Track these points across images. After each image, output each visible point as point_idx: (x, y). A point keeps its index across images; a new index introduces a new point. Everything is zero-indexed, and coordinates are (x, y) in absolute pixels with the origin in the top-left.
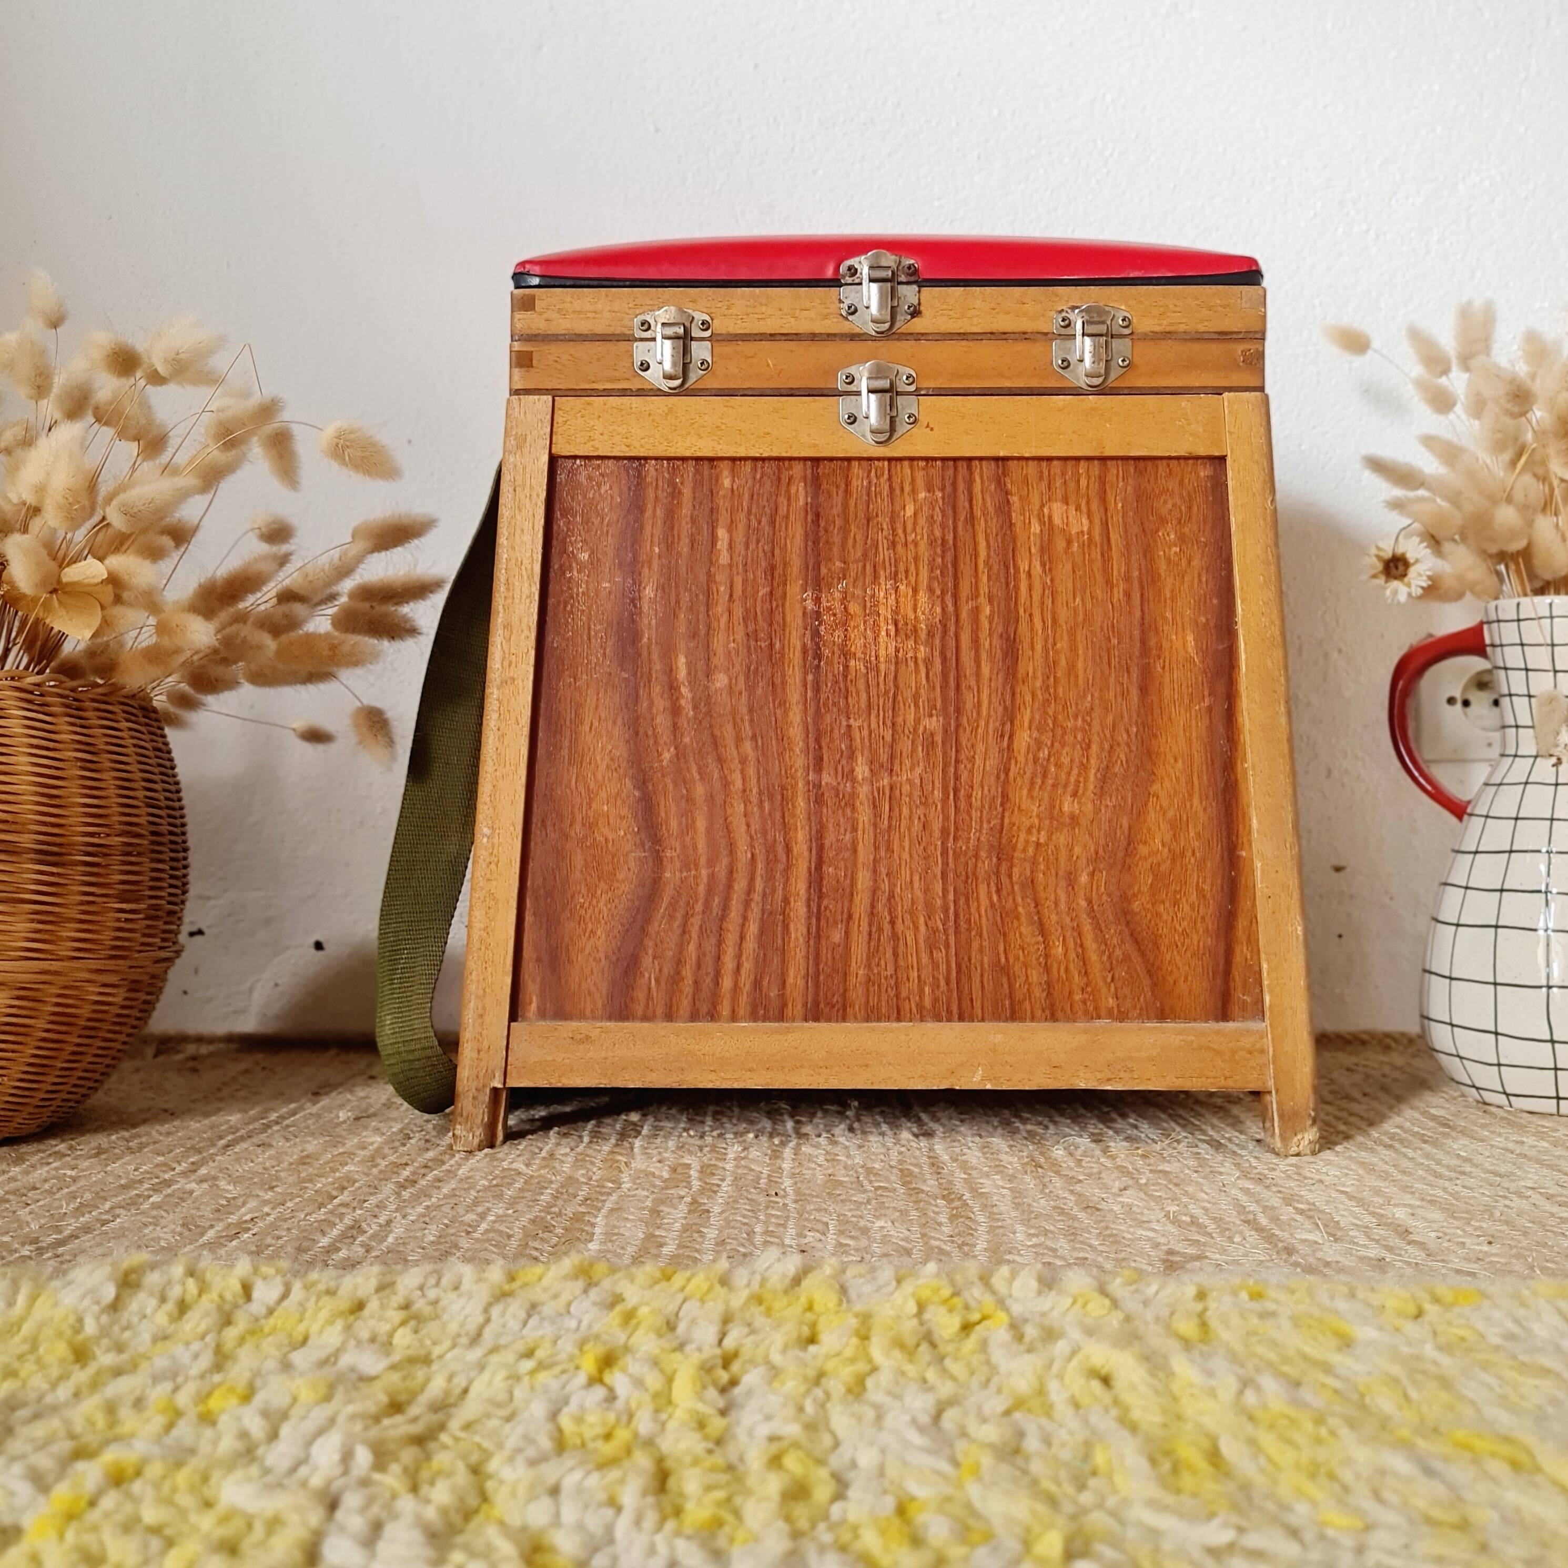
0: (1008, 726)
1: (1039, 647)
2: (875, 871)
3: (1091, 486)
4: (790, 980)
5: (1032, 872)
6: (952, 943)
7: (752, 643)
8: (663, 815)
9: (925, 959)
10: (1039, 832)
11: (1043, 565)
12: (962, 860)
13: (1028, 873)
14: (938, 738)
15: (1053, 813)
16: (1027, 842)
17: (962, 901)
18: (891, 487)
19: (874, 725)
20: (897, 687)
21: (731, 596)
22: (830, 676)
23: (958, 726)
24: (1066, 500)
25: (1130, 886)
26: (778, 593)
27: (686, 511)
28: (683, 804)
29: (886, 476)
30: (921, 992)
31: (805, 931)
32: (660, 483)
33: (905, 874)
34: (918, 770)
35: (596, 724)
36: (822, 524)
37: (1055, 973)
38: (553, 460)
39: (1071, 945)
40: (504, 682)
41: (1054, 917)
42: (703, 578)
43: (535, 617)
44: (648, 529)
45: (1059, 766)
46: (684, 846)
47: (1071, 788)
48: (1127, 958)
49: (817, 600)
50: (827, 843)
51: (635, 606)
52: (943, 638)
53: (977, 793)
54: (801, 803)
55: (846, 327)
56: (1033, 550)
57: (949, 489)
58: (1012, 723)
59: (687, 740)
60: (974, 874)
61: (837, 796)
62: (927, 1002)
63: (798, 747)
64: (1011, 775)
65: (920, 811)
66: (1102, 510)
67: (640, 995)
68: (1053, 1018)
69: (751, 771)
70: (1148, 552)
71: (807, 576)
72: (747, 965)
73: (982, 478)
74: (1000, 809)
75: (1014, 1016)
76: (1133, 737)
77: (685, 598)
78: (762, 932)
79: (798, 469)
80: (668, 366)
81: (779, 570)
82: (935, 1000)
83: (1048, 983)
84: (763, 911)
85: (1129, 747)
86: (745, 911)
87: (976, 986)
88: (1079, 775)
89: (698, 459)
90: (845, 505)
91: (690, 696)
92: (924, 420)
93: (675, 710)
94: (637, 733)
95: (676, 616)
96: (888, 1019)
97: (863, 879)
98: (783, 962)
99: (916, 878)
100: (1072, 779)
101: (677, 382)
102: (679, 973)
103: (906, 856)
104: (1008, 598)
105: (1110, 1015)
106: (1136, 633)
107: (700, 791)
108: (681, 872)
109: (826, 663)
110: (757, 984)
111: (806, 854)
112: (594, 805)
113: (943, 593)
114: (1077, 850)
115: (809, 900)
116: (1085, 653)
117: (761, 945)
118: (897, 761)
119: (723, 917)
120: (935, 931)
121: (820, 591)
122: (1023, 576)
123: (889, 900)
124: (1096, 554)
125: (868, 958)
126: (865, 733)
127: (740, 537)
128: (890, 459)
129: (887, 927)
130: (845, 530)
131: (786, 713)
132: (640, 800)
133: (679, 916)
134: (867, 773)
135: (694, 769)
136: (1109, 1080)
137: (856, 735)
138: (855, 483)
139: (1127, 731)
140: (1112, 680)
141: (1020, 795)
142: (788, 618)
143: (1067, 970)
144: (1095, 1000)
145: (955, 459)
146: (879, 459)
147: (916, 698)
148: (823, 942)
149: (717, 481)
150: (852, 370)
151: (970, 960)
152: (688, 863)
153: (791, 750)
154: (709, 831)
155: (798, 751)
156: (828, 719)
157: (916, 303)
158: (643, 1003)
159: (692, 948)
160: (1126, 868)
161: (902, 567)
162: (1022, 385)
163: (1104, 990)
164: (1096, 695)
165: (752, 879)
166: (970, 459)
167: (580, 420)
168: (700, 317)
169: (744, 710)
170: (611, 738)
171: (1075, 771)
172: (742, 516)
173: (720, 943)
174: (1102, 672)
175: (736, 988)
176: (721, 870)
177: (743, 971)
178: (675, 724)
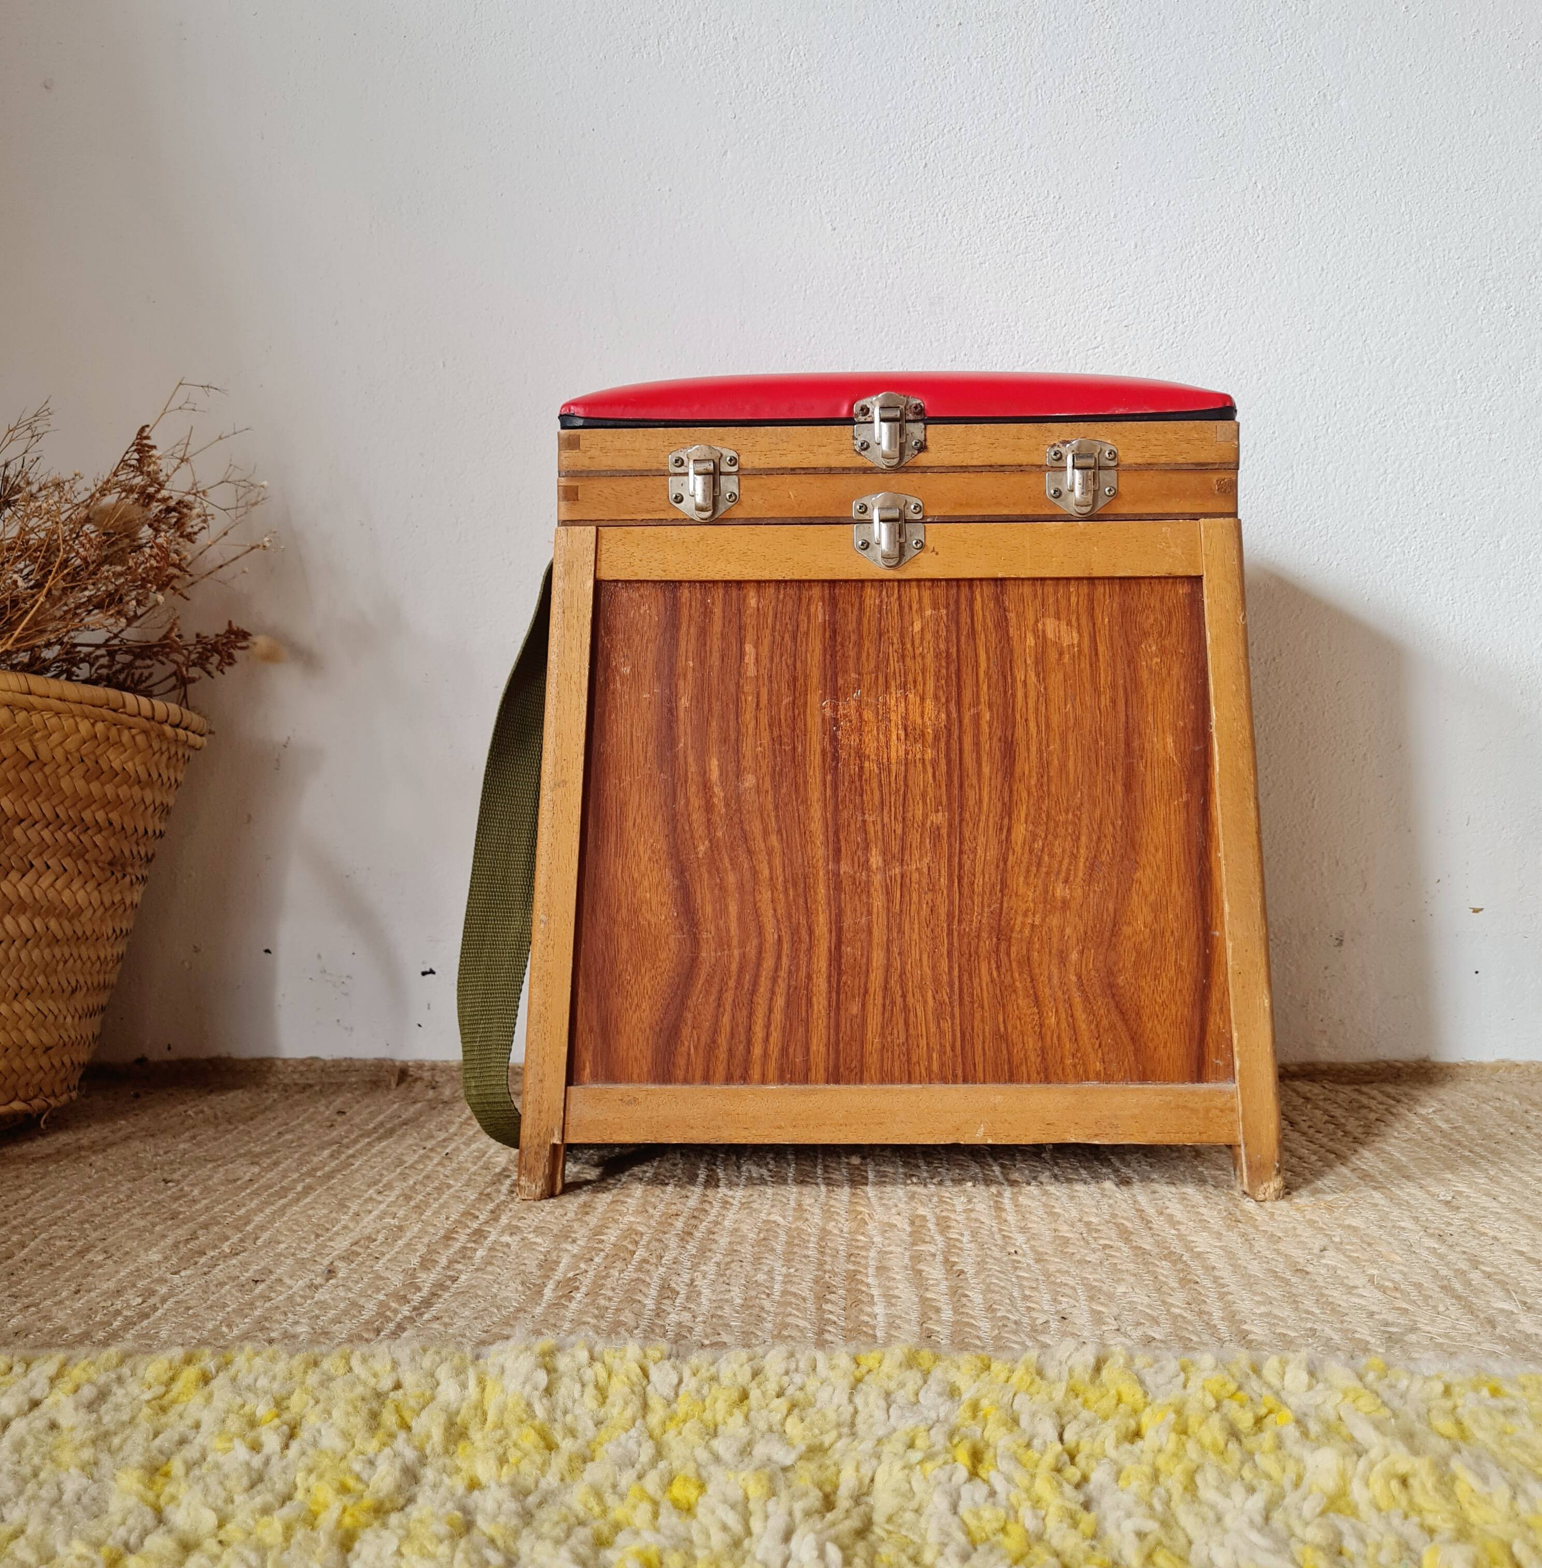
0: (1006, 821)
1: (1034, 749)
2: (888, 950)
3: (1081, 603)
4: (814, 1048)
5: (1028, 950)
6: (957, 1015)
7: (777, 746)
8: (699, 901)
9: (933, 1028)
10: (1034, 914)
11: (1038, 675)
12: (966, 940)
13: (1025, 951)
14: (944, 831)
15: (1046, 898)
16: (1023, 923)
17: (966, 977)
18: (900, 605)
19: (886, 820)
20: (906, 785)
21: (758, 705)
22: (847, 777)
23: (961, 820)
24: (1058, 617)
25: (1115, 964)
26: (800, 702)
27: (717, 627)
28: (716, 891)
29: (896, 596)
30: (930, 1058)
31: (826, 1003)
32: (693, 604)
33: (915, 954)
34: (926, 861)
35: (638, 820)
36: (839, 639)
37: (1049, 1039)
38: (598, 584)
39: (1063, 1016)
40: (557, 785)
41: (1047, 991)
42: (732, 689)
43: (584, 726)
44: (683, 644)
45: (1052, 856)
46: (718, 928)
47: (1063, 874)
48: (1113, 1026)
49: (835, 708)
50: (845, 925)
51: (672, 715)
52: (948, 743)
53: (979, 881)
54: (822, 890)
55: (859, 462)
56: (1029, 662)
57: (952, 607)
58: (1010, 818)
59: (720, 834)
60: (976, 953)
61: (854, 883)
62: (935, 1067)
63: (819, 839)
64: (1009, 864)
65: (929, 896)
66: (1091, 625)
67: (682, 1061)
68: (1047, 1080)
69: (777, 861)
70: (1131, 662)
71: (825, 686)
72: (775, 1036)
73: (982, 596)
74: (999, 895)
75: (1012, 1078)
76: (1118, 828)
77: (717, 707)
78: (788, 1004)
79: (816, 591)
80: (699, 499)
81: (801, 681)
82: (942, 1065)
83: (1043, 1049)
84: (789, 986)
85: (1114, 838)
86: (773, 986)
87: (978, 1052)
88: (1070, 864)
89: (727, 582)
90: (859, 622)
91: (722, 794)
92: (929, 544)
93: (709, 808)
94: (675, 828)
95: (708, 723)
96: (901, 1082)
97: (878, 958)
98: (807, 1031)
99: (925, 957)
100: (1064, 868)
101: (707, 514)
102: (714, 1042)
103: (915, 936)
104: (1006, 706)
105: (1098, 1077)
106: (1121, 736)
107: (731, 879)
108: (716, 951)
109: (844, 765)
110: (784, 1051)
111: (827, 935)
112: (638, 894)
113: (947, 701)
114: (1068, 931)
115: (829, 976)
116: (1075, 755)
117: (788, 1016)
118: (907, 852)
119: (753, 992)
120: (942, 1003)
121: (838, 700)
122: (1019, 685)
123: (900, 976)
124: (1085, 664)
125: (883, 1028)
126: (879, 827)
127: (765, 650)
128: (899, 581)
129: (899, 1000)
130: (859, 645)
131: (807, 810)
132: (678, 888)
133: (715, 990)
134: (881, 864)
135: (726, 860)
136: (1096, 1135)
137: (871, 829)
138: (867, 601)
139: (1113, 824)
140: (1099, 778)
141: (1018, 882)
142: (809, 723)
143: (1059, 1037)
144: (1084, 1064)
145: (958, 580)
146: (889, 580)
147: (924, 796)
148: (842, 1013)
149: (744, 600)
150: (866, 501)
151: (973, 1029)
152: (723, 943)
153: (812, 842)
154: (740, 915)
155: (818, 843)
156: (845, 814)
157: (922, 438)
158: (683, 1067)
159: (726, 1019)
160: (1112, 946)
161: (910, 678)
162: (1018, 512)
163: (1092, 1056)
164: (1085, 791)
165: (779, 957)
166: (971, 580)
167: (622, 548)
168: (729, 453)
169: (771, 807)
170: (652, 833)
171: (1066, 861)
172: (768, 632)
173: (751, 1015)
174: (1091, 773)
175: (765, 1054)
176: (751, 950)
177: (772, 1039)
178: (709, 820)
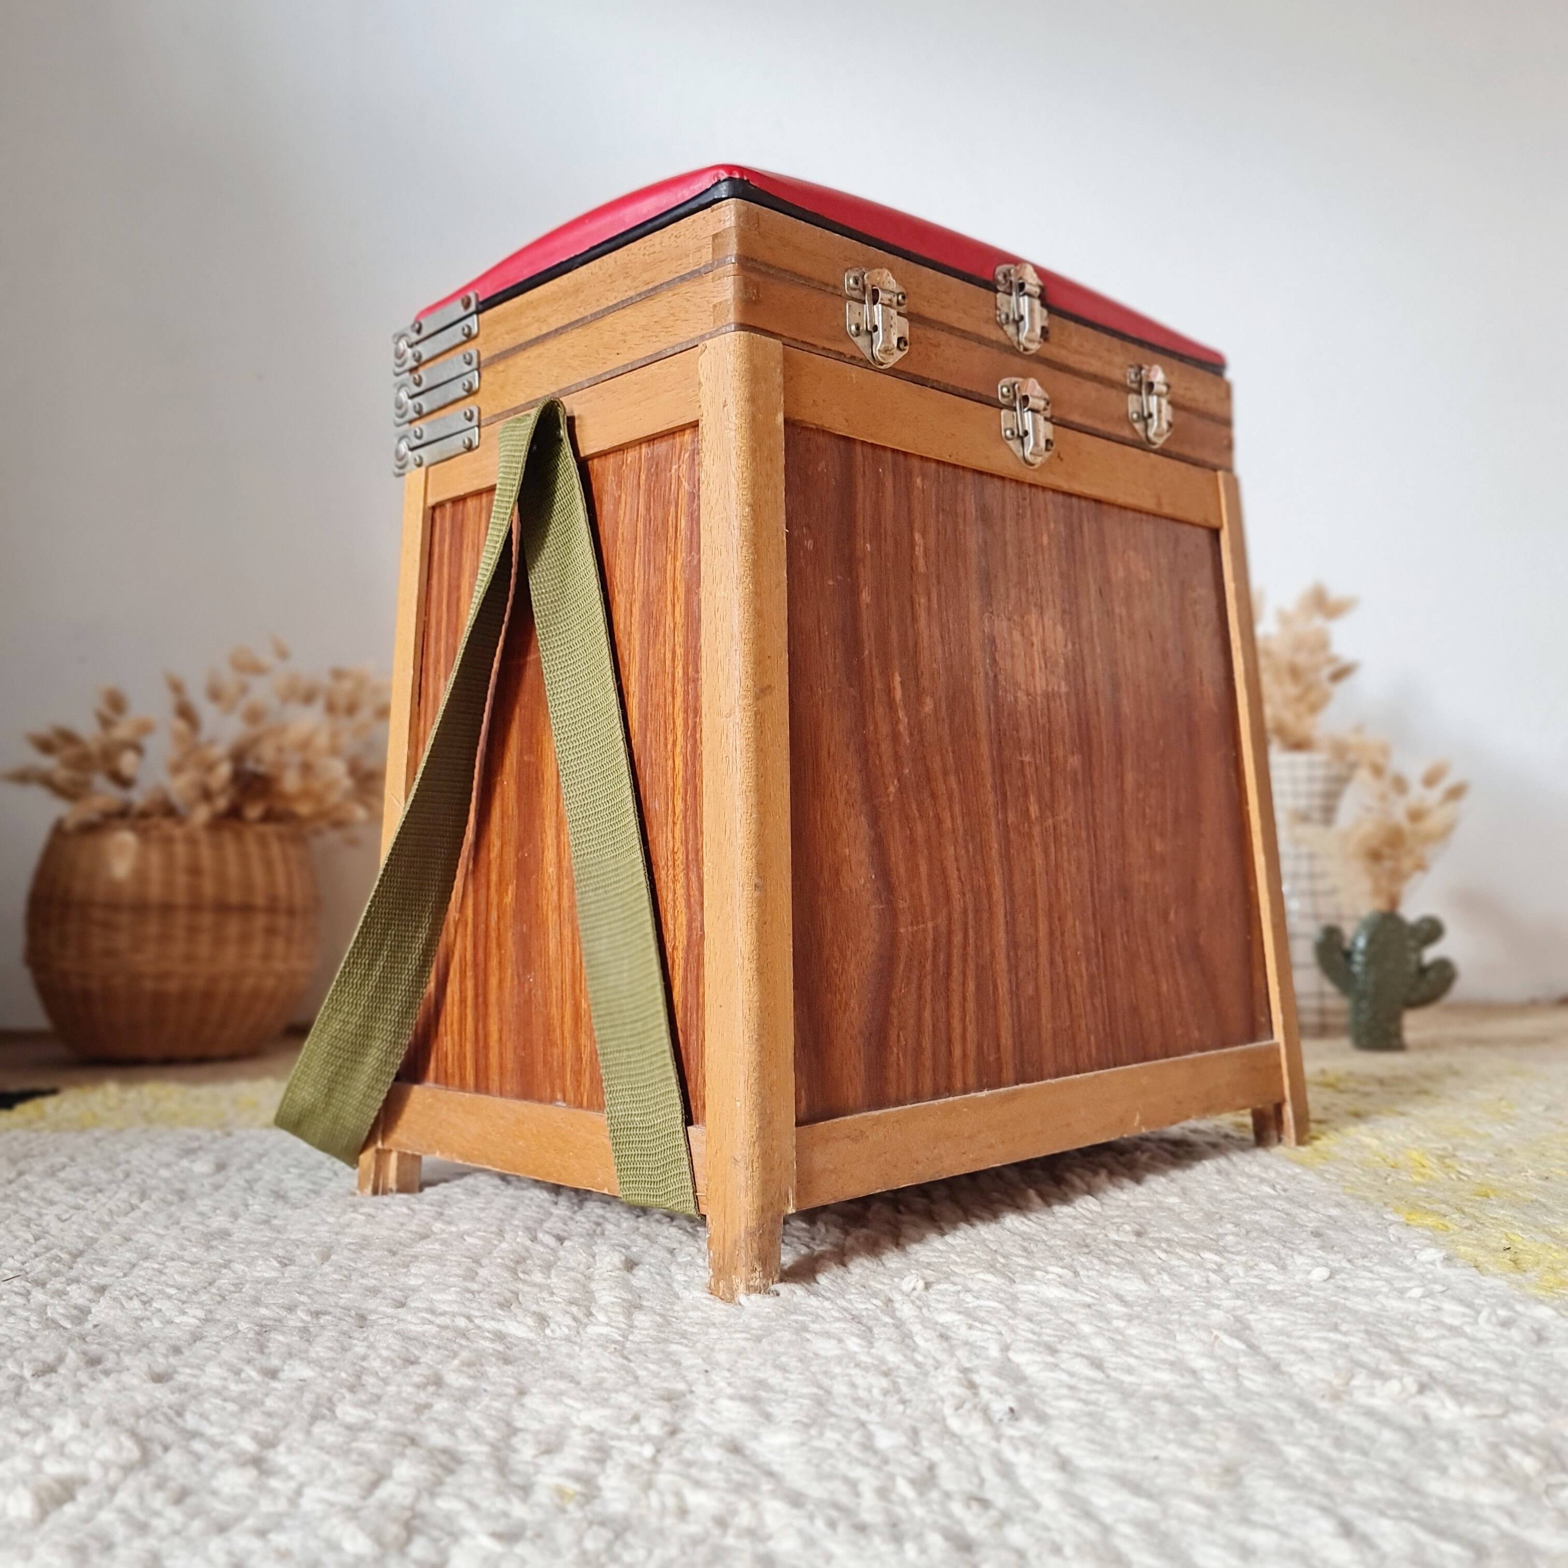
0: (1119, 767)
2: (1050, 916)
3: (1149, 538)
4: (1003, 1041)
6: (1104, 987)
8: (893, 859)
9: (1089, 1006)
14: (1080, 777)
16: (1139, 881)
17: (1107, 944)
18: (1032, 511)
19: (1038, 761)
20: (1050, 722)
21: (930, 609)
22: (1006, 708)
23: (1090, 765)
24: (1136, 551)
25: (1197, 922)
26: (964, 612)
27: (889, 505)
28: (908, 846)
29: (1028, 501)
30: (1089, 1040)
31: (1008, 986)
32: (867, 470)
33: (1070, 920)
34: (1071, 810)
35: (832, 750)
37: (1163, 1009)
38: (791, 424)
39: (1171, 982)
40: (762, 691)
41: (1159, 956)
42: (906, 586)
44: (862, 522)
45: (1150, 807)
46: (912, 895)
47: (1158, 829)
48: (1201, 991)
49: (992, 624)
50: (1016, 888)
51: (856, 611)
52: (1075, 675)
53: (1107, 834)
55: (1001, 337)
56: (1121, 595)
57: (1068, 523)
58: (1122, 764)
59: (906, 771)
61: (1020, 835)
62: (1093, 1051)
63: (989, 783)
64: (1125, 815)
65: (1075, 851)
66: (1157, 563)
67: (892, 1074)
69: (957, 808)
71: (983, 596)
72: (971, 1029)
73: (1087, 515)
74: (1121, 850)
76: (1187, 780)
77: (895, 607)
78: (978, 989)
79: (969, 480)
81: (963, 586)
82: (1098, 1049)
83: (1161, 1020)
84: (977, 966)
85: (1186, 789)
86: (964, 967)
87: (1121, 1029)
89: (895, 452)
90: (1003, 524)
91: (906, 720)
92: (1057, 448)
93: (896, 737)
94: (867, 762)
95: (888, 626)
97: (1043, 926)
98: (996, 1021)
100: (1159, 820)
102: (920, 1045)
103: (1069, 899)
104: (1110, 640)
105: (1197, 1046)
107: (920, 829)
108: (912, 925)
109: (1002, 693)
110: (980, 1047)
111: (1002, 901)
112: (838, 849)
113: (1071, 628)
114: (1167, 888)
115: (1008, 951)
117: (979, 1004)
118: (1056, 800)
119: (948, 974)
120: (1093, 976)
121: (993, 614)
122: (1117, 620)
123: (1061, 946)
125: (1053, 1009)
126: (1033, 769)
127: (932, 544)
129: (1062, 975)
130: (1004, 551)
131: (978, 745)
132: (874, 841)
133: (914, 977)
134: (1037, 813)
135: (914, 806)
137: (1028, 772)
138: (1008, 503)
139: (1184, 774)
141: (1132, 835)
142: (972, 639)
143: (1170, 1006)
144: (1188, 1033)
147: (1063, 735)
148: (1021, 995)
149: (911, 477)
150: (1007, 383)
152: (917, 916)
153: (984, 785)
154: (930, 876)
155: (989, 787)
156: (1007, 753)
157: (1045, 326)
158: (895, 1084)
159: (927, 1014)
160: (1193, 904)
161: (1044, 599)
162: (1111, 431)
163: (1192, 1023)
165: (966, 931)
169: (948, 740)
170: (847, 766)
172: (933, 521)
173: (948, 1005)
175: (965, 1055)
176: (942, 920)
177: (968, 1035)
178: (896, 753)
